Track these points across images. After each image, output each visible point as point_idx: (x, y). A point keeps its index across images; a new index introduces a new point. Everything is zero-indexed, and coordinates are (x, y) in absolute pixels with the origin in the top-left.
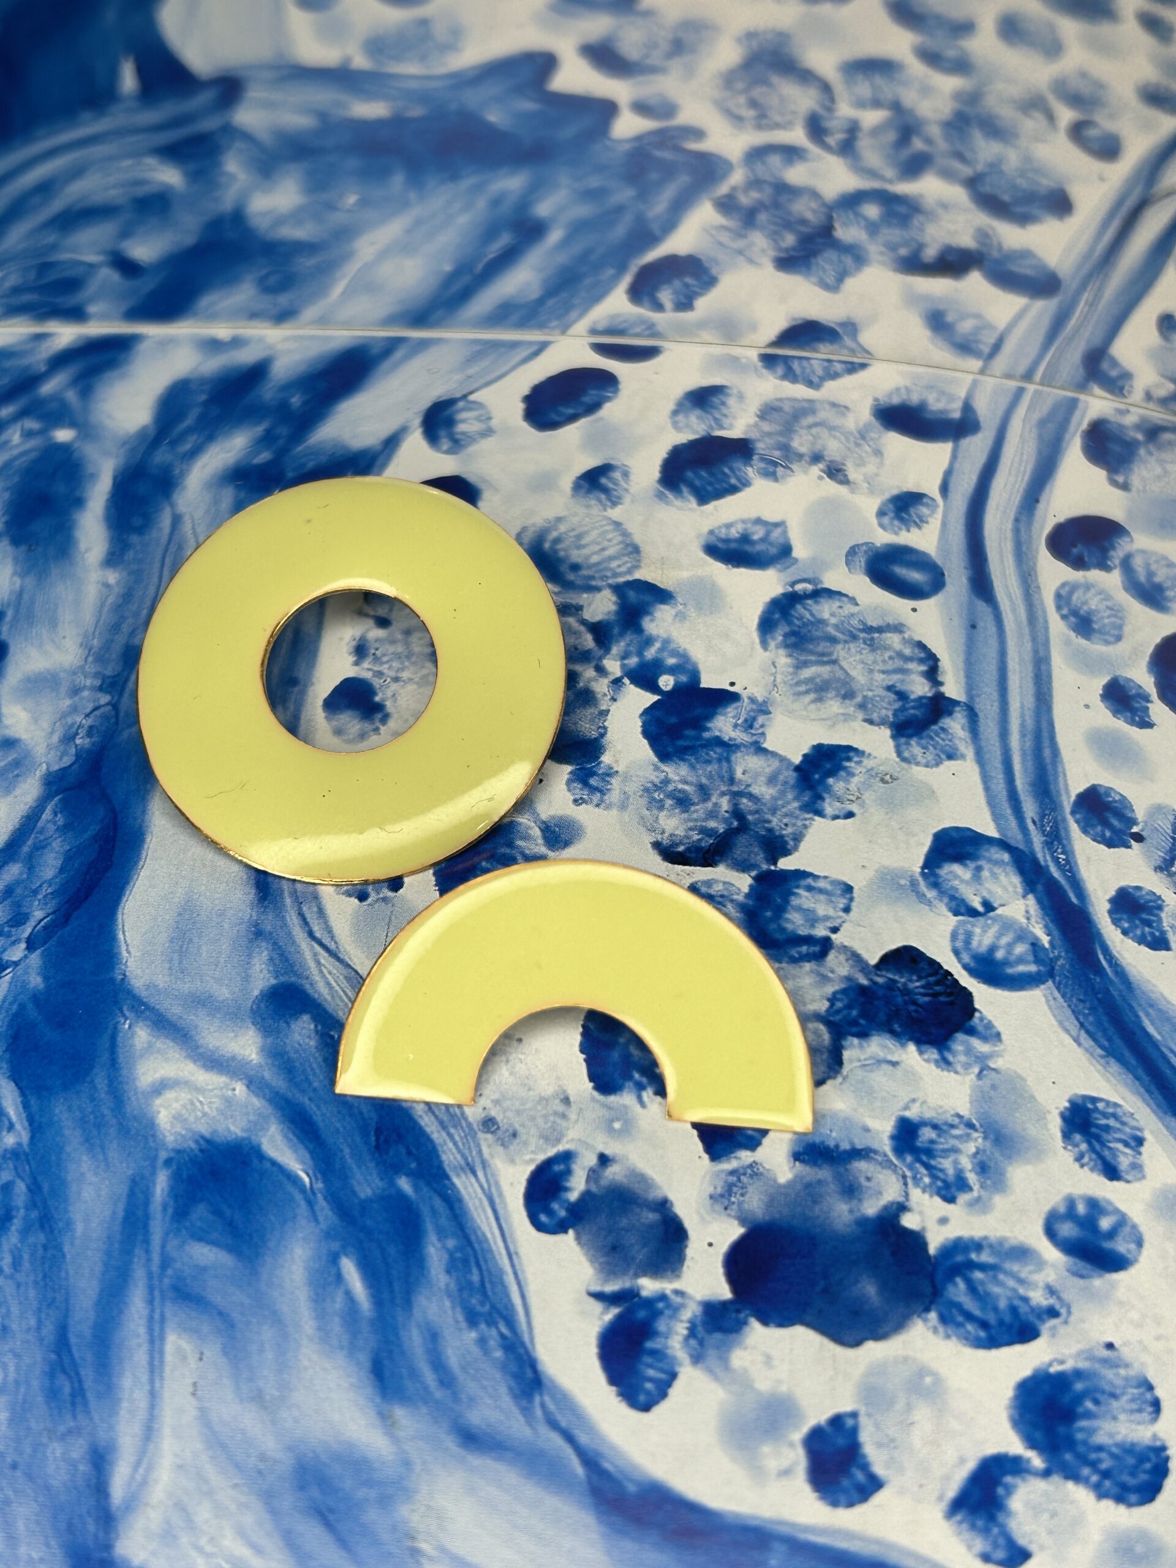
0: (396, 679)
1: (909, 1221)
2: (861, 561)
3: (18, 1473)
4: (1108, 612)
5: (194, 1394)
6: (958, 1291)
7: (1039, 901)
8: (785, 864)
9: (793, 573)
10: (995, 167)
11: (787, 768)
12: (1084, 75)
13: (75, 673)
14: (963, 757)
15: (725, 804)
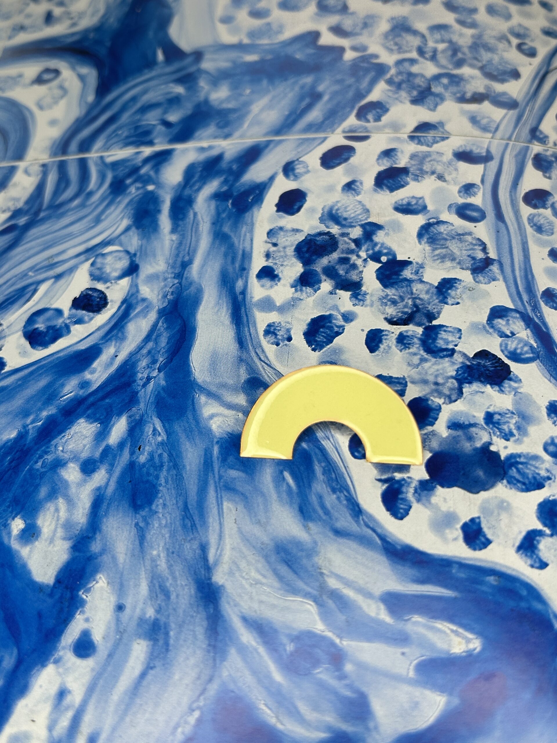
0: (282, 265)
1: (493, 448)
2: (454, 209)
3: (175, 555)
4: (548, 224)
5: (235, 523)
6: (513, 472)
7: (531, 331)
8: (435, 323)
9: (428, 216)
10: (490, 62)
11: (433, 287)
12: (520, 25)
13: (164, 273)
14: (498, 280)
15: (410, 302)
